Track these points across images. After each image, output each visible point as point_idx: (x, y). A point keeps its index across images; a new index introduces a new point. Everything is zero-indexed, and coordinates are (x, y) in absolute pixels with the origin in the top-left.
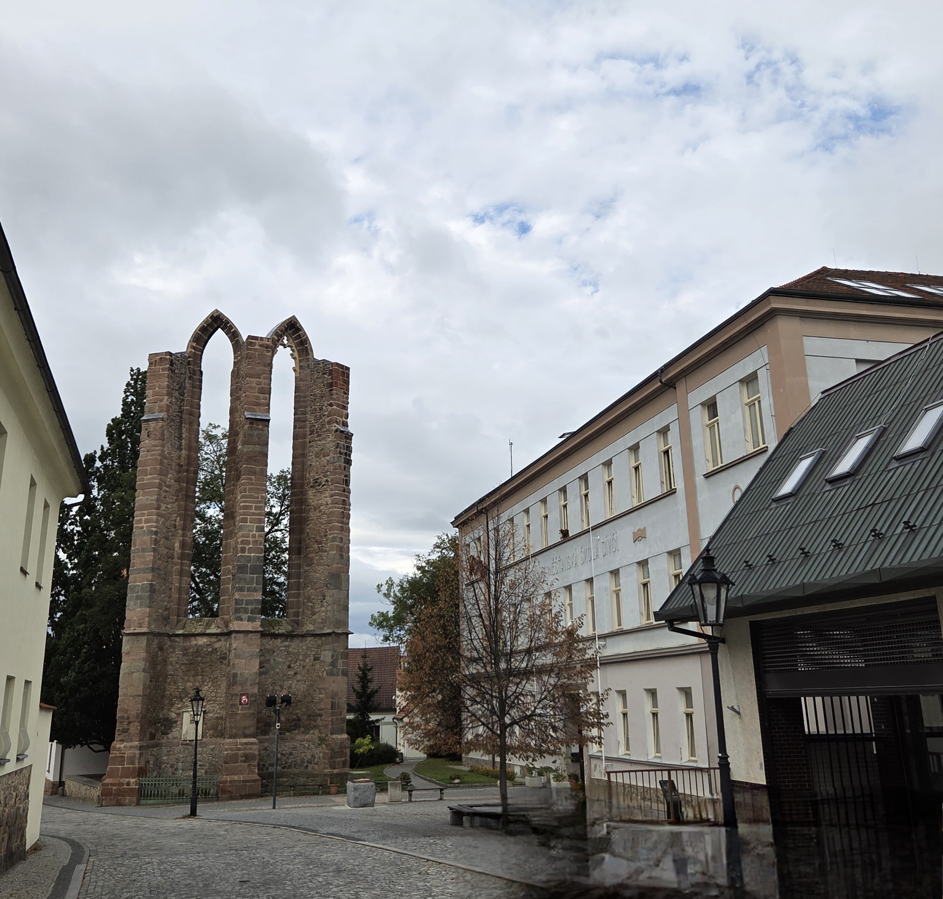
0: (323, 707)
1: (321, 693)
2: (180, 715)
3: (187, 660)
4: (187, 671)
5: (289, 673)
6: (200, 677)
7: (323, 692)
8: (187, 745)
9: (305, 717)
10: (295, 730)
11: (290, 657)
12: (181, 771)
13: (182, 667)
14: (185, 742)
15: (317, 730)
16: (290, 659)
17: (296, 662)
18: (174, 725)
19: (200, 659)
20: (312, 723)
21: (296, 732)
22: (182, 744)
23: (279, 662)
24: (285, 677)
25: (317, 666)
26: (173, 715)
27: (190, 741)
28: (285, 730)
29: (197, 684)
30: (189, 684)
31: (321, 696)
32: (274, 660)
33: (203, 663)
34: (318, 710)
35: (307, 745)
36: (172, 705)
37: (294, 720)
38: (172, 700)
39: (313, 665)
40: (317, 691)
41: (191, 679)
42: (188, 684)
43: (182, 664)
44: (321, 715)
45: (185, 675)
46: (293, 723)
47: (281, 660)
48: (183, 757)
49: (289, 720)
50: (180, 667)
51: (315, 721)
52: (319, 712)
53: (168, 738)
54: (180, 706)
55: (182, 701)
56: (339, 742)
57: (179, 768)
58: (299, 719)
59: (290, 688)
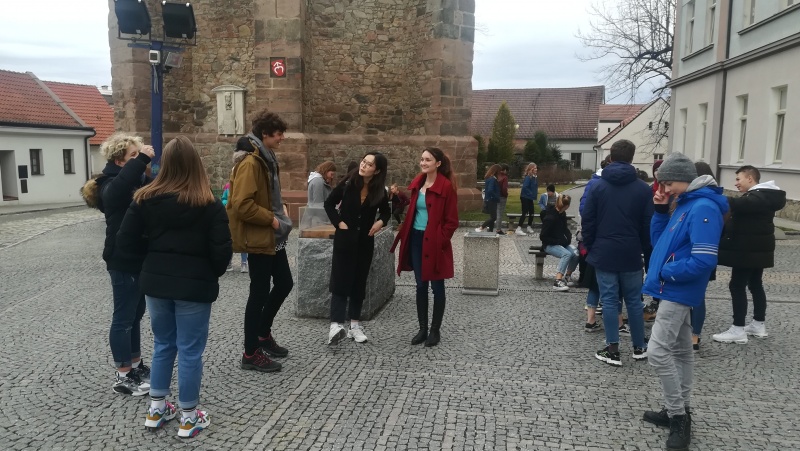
0: (430, 91)
1: (427, 69)
2: (213, 97)
3: (216, 13)
4: (218, 30)
5: (380, 37)
6: (236, 40)
7: (430, 66)
8: (225, 141)
9: (407, 109)
10: (394, 128)
11: (381, 11)
12: (222, 179)
13: (211, 25)
14: (222, 137)
15: (422, 129)
16: (380, 14)
17: (392, 20)
18: (209, 112)
19: (233, 10)
20: (417, 116)
21: (396, 131)
22: (220, 140)
23: (361, 19)
24: (373, 45)
25: (422, 24)
26: (206, 98)
27: (229, 135)
28: (377, 127)
29: (233, 51)
30: (223, 51)
31: (428, 73)
32: (352, 14)
33: (238, 17)
34: (424, 96)
35: (409, 151)
36: (203, 82)
37: (391, 113)
38: (202, 76)
39: (416, 24)
40: (423, 65)
41: (224, 42)
42: (221, 50)
43: (211, 20)
44: (427, 105)
45: (215, 37)
46: (390, 117)
47: (363, 15)
48: (222, 159)
49: (382, 113)
50: (208, 25)
51: (420, 114)
52: (425, 99)
53: (202, 131)
54: (213, 84)
55: (215, 77)
56: (456, 146)
57: (219, 173)
58: (399, 112)
59: (382, 61)
